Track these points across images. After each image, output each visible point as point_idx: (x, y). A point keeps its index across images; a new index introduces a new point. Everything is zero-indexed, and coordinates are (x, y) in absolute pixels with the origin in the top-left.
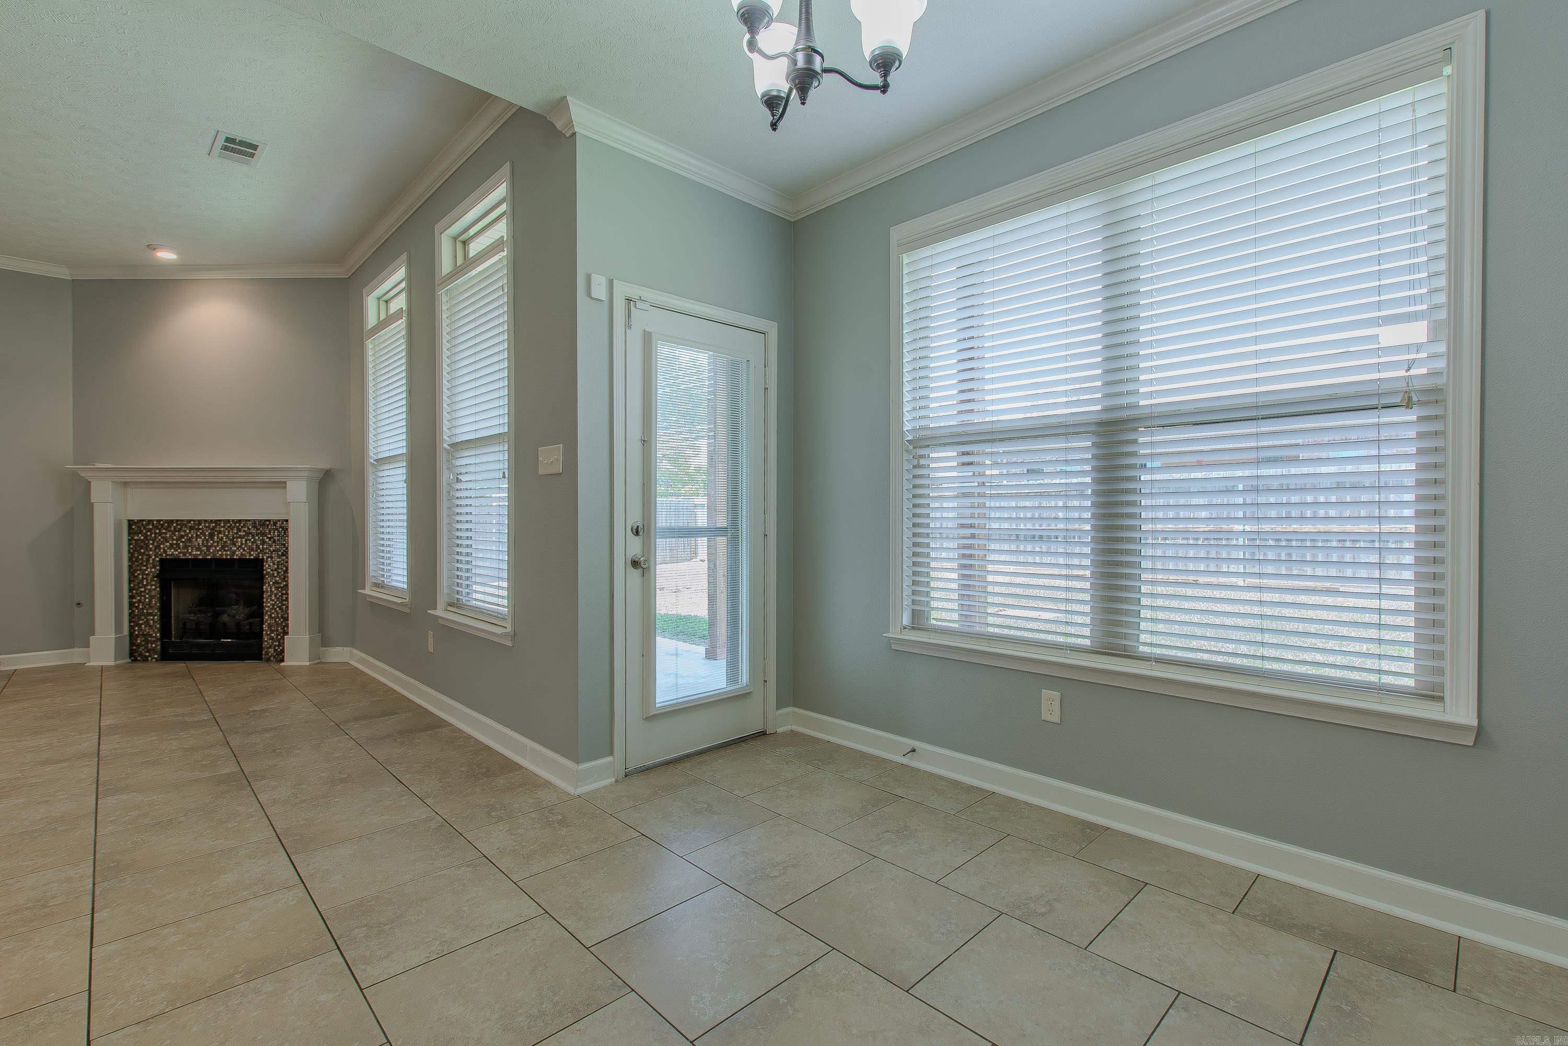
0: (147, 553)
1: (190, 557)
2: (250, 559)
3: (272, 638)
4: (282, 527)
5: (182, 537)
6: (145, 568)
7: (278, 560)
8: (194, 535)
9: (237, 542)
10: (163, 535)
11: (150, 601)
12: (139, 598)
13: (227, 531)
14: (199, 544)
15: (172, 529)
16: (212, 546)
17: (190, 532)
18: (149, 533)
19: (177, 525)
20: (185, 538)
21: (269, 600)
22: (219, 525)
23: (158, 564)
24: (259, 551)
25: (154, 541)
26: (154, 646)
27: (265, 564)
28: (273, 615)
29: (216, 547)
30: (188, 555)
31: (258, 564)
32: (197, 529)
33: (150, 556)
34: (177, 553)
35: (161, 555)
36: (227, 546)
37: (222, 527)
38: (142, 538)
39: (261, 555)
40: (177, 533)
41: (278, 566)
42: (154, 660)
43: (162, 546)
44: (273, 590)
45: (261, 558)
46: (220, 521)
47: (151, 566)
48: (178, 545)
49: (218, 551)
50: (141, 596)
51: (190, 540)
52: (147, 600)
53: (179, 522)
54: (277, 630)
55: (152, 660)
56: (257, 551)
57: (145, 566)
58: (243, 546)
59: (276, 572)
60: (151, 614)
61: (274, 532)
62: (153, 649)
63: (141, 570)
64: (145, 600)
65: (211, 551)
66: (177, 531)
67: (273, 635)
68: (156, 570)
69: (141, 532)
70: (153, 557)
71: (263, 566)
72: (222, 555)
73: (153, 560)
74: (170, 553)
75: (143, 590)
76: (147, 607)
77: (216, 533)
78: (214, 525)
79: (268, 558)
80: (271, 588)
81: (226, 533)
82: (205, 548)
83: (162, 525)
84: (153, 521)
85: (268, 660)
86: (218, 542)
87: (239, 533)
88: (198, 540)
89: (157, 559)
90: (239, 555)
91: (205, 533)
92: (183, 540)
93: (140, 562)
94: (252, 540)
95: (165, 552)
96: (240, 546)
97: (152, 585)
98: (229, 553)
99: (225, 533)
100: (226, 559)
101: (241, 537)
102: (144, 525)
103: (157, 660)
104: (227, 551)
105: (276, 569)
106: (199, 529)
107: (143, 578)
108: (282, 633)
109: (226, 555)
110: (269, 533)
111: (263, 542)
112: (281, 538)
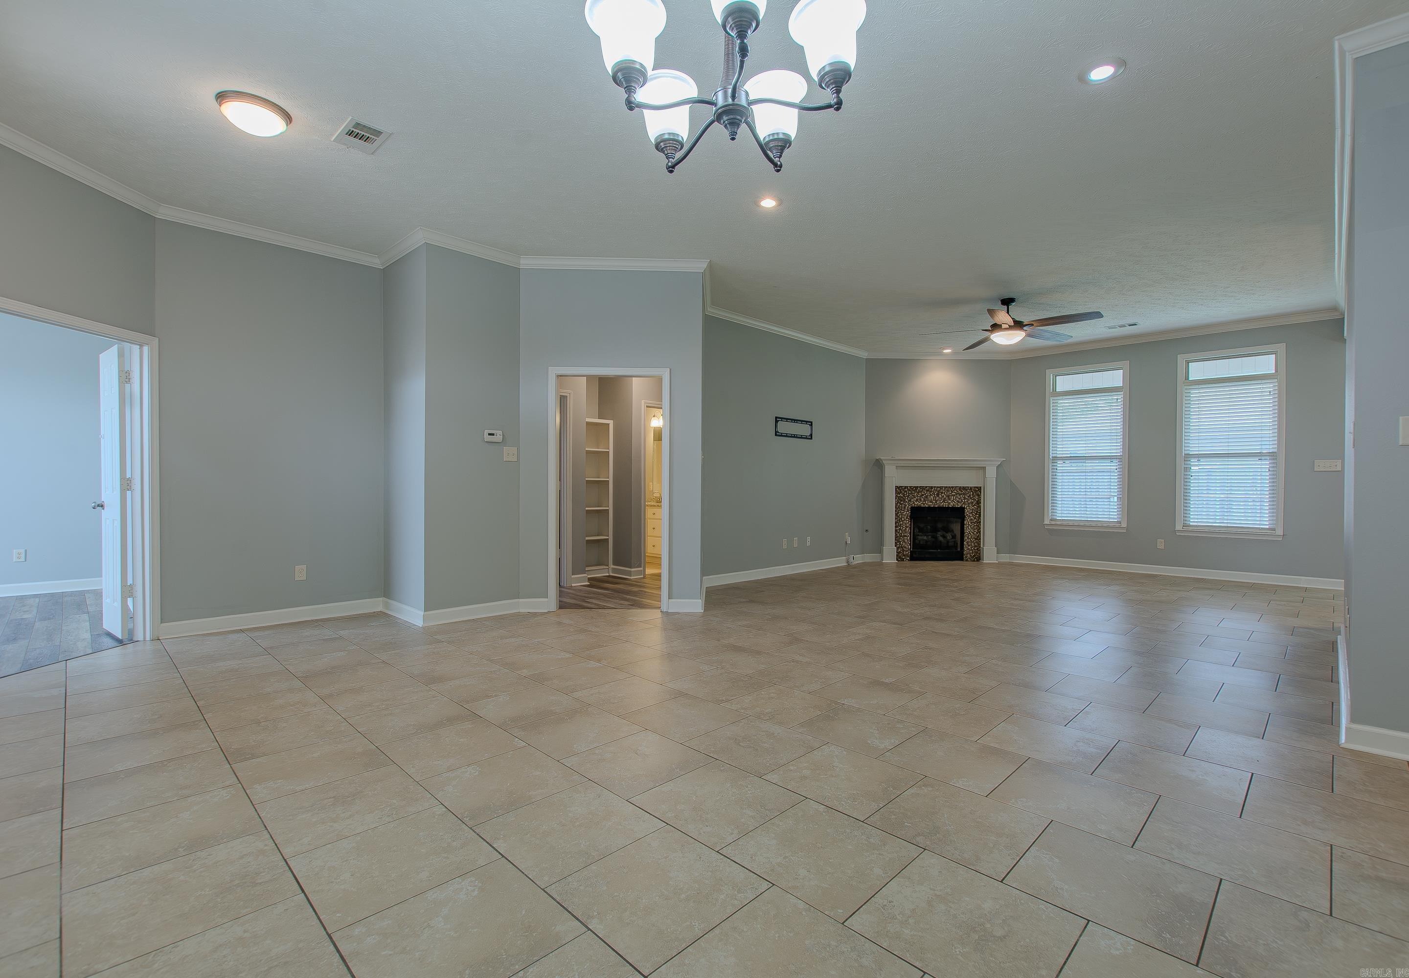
0: (903, 504)
3: (971, 549)
4: (977, 491)
5: (923, 495)
6: (903, 512)
7: (975, 508)
8: (929, 494)
9: (951, 498)
10: (913, 494)
11: (906, 529)
13: (946, 492)
14: (931, 499)
15: (918, 491)
16: (938, 500)
17: (927, 492)
22: (942, 489)
23: (910, 509)
24: (963, 503)
25: (908, 497)
26: (906, 553)
27: (966, 510)
28: (969, 537)
29: (940, 501)
30: (926, 505)
31: (962, 509)
33: (905, 505)
34: (920, 504)
35: (912, 505)
36: (946, 500)
38: (901, 495)
39: (965, 505)
41: (974, 511)
43: (912, 500)
44: (971, 523)
45: (963, 507)
46: (942, 487)
47: (907, 510)
48: (921, 500)
49: (942, 503)
50: (900, 526)
51: (926, 497)
54: (971, 545)
55: (904, 560)
57: (903, 510)
58: (955, 501)
60: (905, 536)
61: (972, 493)
62: (907, 555)
63: (901, 512)
64: (903, 529)
65: (938, 503)
66: (920, 492)
67: (969, 547)
68: (909, 513)
69: (901, 492)
71: (964, 511)
72: (943, 505)
73: (908, 507)
74: (917, 503)
75: (902, 522)
77: (940, 493)
78: (939, 489)
79: (967, 506)
80: (969, 522)
83: (912, 489)
84: (907, 487)
85: (967, 560)
88: (931, 497)
89: (910, 507)
90: (952, 505)
91: (934, 493)
92: (923, 497)
93: (902, 508)
94: (960, 497)
95: (914, 503)
96: (952, 501)
97: (906, 521)
99: (944, 493)
100: (945, 507)
101: (954, 495)
102: (904, 489)
103: (908, 560)
104: (946, 503)
105: (972, 513)
106: (931, 491)
107: (902, 517)
108: (975, 546)
109: (945, 505)
110: (968, 493)
111: (965, 498)
112: (974, 496)
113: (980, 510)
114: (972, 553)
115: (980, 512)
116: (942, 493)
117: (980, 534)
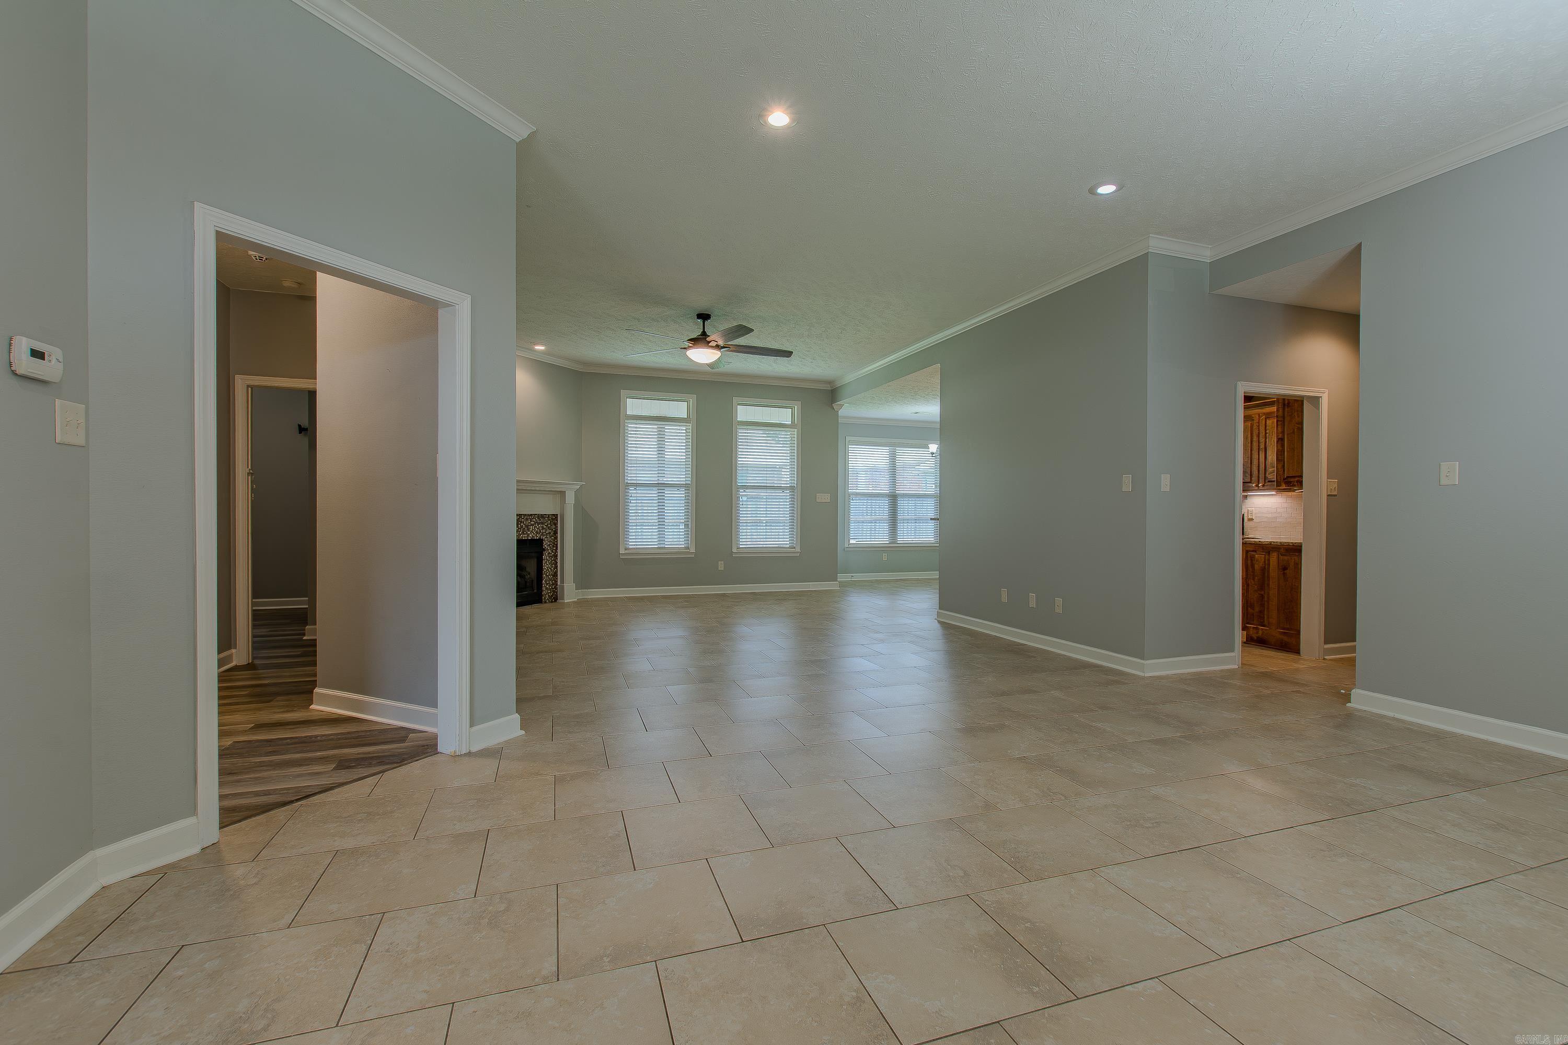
2: (537, 539)
3: (547, 589)
4: (554, 520)
7: (550, 539)
9: (530, 528)
13: (525, 521)
21: (546, 565)
22: (521, 517)
24: (541, 534)
28: (548, 574)
31: (540, 541)
39: (542, 537)
41: (550, 543)
46: (522, 514)
49: (521, 534)
54: (550, 583)
56: (539, 534)
58: (533, 531)
61: (548, 522)
67: (548, 586)
71: (543, 543)
72: (523, 537)
80: (547, 557)
81: (525, 523)
85: (545, 602)
86: (520, 529)
87: (531, 523)
90: (532, 537)
94: (538, 527)
96: (531, 531)
100: (525, 539)
101: (532, 525)
104: (525, 534)
105: (549, 545)
108: (553, 584)
109: (525, 537)
110: (546, 523)
111: (543, 528)
112: (552, 525)
113: (557, 542)
114: (550, 592)
115: (557, 544)
116: (521, 522)
117: (557, 569)
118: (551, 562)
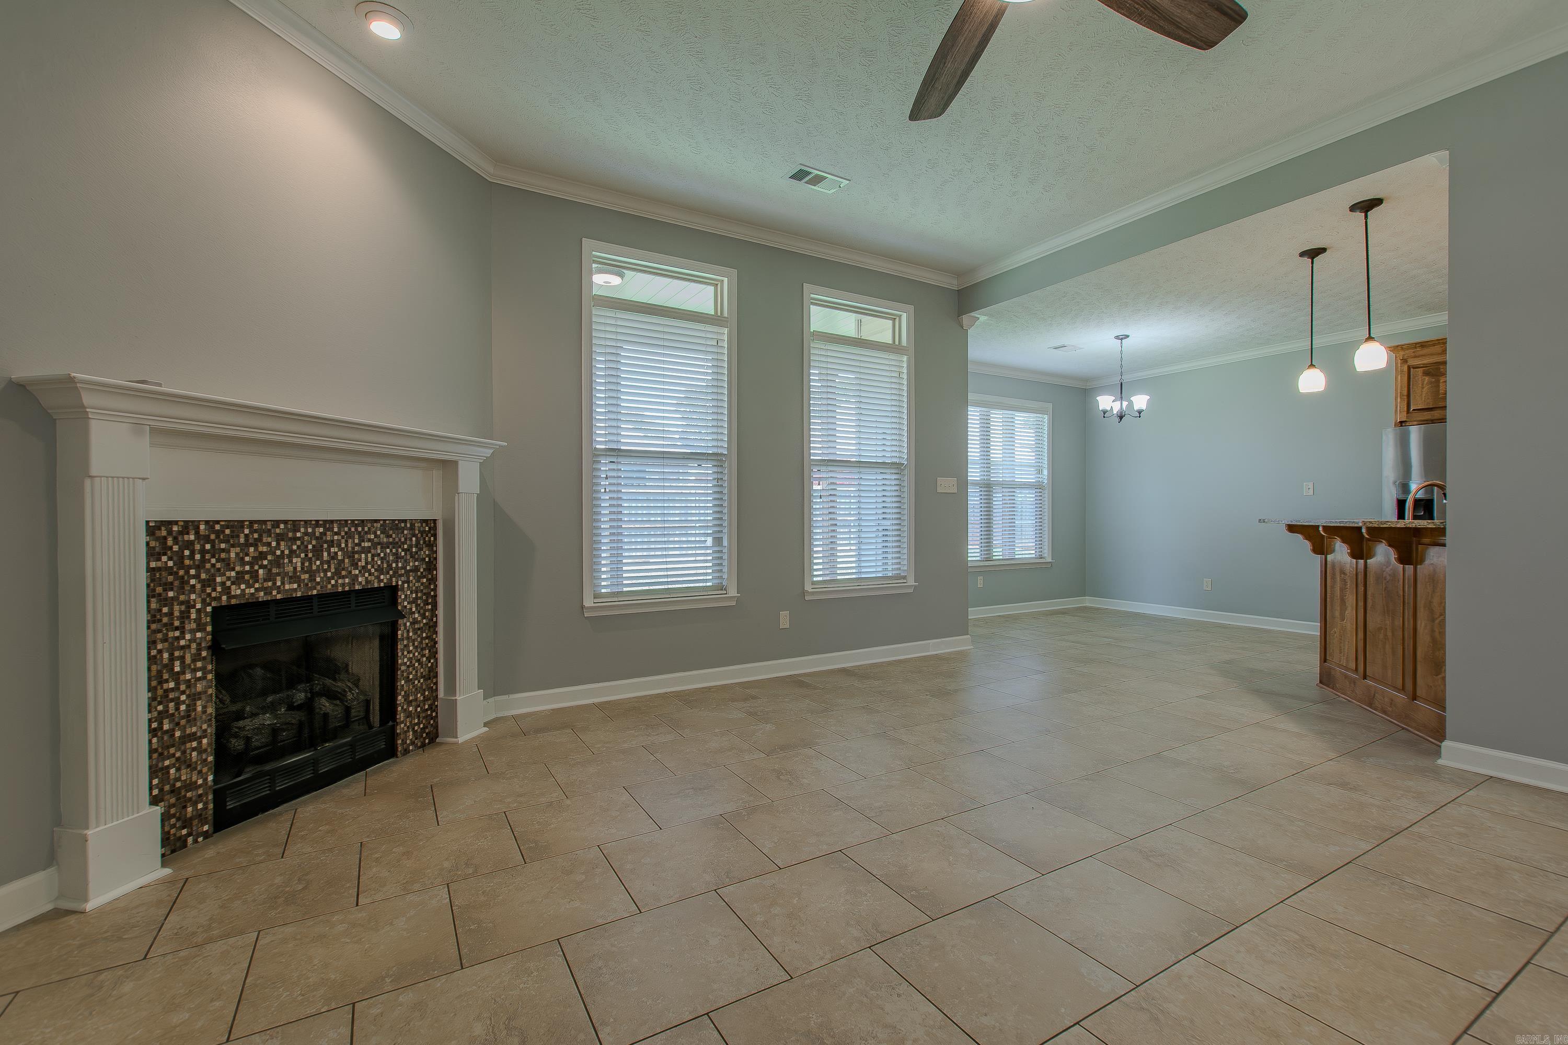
0: (182, 598)
1: (279, 597)
2: (380, 588)
3: (409, 715)
4: (427, 534)
5: (263, 556)
6: (177, 633)
7: (417, 585)
8: (287, 552)
9: (360, 560)
10: (223, 555)
11: (191, 708)
12: (160, 708)
13: (343, 541)
14: (295, 568)
15: (242, 540)
16: (318, 570)
17: (278, 544)
18: (187, 553)
19: (253, 531)
20: (269, 557)
21: (405, 653)
22: (331, 529)
23: (208, 619)
24: (391, 572)
25: (203, 567)
26: (200, 806)
27: (400, 593)
28: (411, 677)
29: (325, 571)
30: (274, 593)
31: (390, 593)
32: (291, 539)
33: (189, 605)
34: (252, 590)
35: (218, 599)
36: (343, 569)
37: (336, 534)
38: (170, 564)
39: (394, 579)
40: (252, 549)
41: (417, 595)
42: (200, 839)
43: (219, 579)
44: (411, 634)
45: (394, 584)
46: (332, 522)
47: (193, 626)
48: (254, 575)
49: (329, 579)
51: (278, 562)
52: (183, 707)
53: (256, 526)
54: (416, 700)
55: (195, 841)
56: (388, 573)
57: (177, 628)
58: (369, 567)
59: (414, 605)
60: (192, 737)
61: (411, 540)
62: (200, 816)
63: (165, 640)
64: (177, 709)
65: (318, 579)
66: (251, 545)
67: (411, 709)
68: (206, 635)
69: (166, 549)
70: (199, 606)
71: (395, 597)
72: (334, 585)
73: (199, 611)
74: (238, 592)
75: (172, 685)
76: (183, 722)
77: (325, 546)
78: (321, 530)
79: (403, 582)
80: (408, 631)
81: (343, 545)
82: (307, 576)
83: (219, 534)
84: (195, 525)
85: (406, 752)
86: (328, 562)
87: (363, 544)
88: (295, 560)
89: (209, 609)
90: (364, 583)
91: (307, 547)
92: (265, 562)
93: (165, 620)
94: (382, 555)
95: (227, 590)
96: (363, 567)
97: (195, 670)
98: (347, 580)
99: (339, 542)
100: (344, 592)
101: (367, 551)
102: (181, 533)
103: (206, 835)
104: (344, 577)
105: (414, 601)
106: (295, 539)
107: (172, 659)
108: (426, 699)
109: (343, 585)
110: (404, 543)
111: (397, 557)
112: (421, 549)
113: (435, 590)
114: (418, 724)
115: (435, 596)
116: (331, 544)
117: (436, 660)
118: (421, 643)
